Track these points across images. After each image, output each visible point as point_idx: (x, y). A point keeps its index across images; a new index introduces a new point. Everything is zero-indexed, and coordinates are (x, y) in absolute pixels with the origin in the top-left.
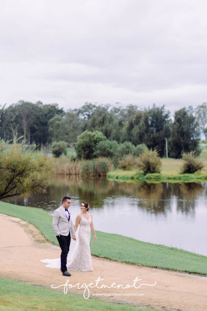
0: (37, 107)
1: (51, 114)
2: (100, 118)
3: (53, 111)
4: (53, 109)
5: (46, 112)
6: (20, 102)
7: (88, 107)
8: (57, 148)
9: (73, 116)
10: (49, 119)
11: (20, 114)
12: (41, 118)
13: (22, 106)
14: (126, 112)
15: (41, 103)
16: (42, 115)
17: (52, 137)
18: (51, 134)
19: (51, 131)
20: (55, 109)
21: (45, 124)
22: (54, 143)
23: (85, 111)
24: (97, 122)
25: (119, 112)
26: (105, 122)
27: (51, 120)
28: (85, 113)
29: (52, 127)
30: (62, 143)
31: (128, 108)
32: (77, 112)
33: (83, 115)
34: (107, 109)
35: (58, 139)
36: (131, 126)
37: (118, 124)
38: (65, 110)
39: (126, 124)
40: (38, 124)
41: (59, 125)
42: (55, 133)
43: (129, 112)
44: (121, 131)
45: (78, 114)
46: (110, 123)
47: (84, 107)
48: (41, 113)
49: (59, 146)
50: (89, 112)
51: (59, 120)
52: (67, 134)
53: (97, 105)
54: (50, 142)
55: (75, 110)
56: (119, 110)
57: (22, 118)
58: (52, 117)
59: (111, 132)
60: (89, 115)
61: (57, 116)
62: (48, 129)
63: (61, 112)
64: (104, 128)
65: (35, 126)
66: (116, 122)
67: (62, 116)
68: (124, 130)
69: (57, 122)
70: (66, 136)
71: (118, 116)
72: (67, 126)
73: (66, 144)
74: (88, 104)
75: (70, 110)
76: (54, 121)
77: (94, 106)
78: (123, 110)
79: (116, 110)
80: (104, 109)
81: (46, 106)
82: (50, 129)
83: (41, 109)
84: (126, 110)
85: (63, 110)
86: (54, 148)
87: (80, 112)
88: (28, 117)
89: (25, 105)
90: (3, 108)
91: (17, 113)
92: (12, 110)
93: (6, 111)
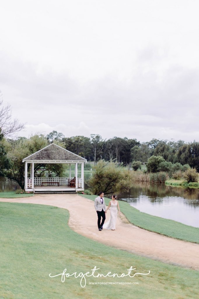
0: (125, 141)
1: (133, 145)
2: (161, 148)
3: (134, 143)
4: (134, 142)
5: (129, 144)
7: (155, 141)
8: (135, 165)
9: (145, 146)
10: (131, 148)
11: (114, 145)
12: (126, 147)
13: (115, 140)
14: (177, 145)
15: (127, 138)
16: (127, 145)
17: (133, 158)
18: (132, 156)
19: (132, 155)
20: (135, 142)
21: (129, 151)
22: (134, 162)
23: (152, 144)
24: (159, 150)
25: (173, 145)
26: (164, 150)
27: (132, 148)
28: (152, 145)
29: (133, 152)
30: (139, 162)
31: (179, 142)
34: (166, 142)
35: (136, 159)
37: (172, 152)
38: (141, 143)
39: (177, 152)
40: (124, 151)
41: (137, 152)
42: (135, 156)
44: (174, 156)
46: (167, 151)
47: (152, 141)
48: (126, 144)
49: (137, 164)
50: (155, 144)
51: (137, 148)
52: (142, 157)
53: (160, 140)
54: (132, 161)
55: (147, 143)
56: (173, 143)
57: (115, 147)
58: (133, 146)
59: (168, 156)
60: (155, 146)
61: (136, 146)
62: (130, 153)
63: (138, 143)
64: (164, 154)
65: (123, 152)
66: (171, 150)
67: (139, 146)
68: (176, 155)
69: (136, 150)
70: (141, 158)
71: (172, 147)
72: (142, 152)
73: (141, 162)
75: (144, 143)
76: (134, 149)
77: (158, 141)
78: (175, 143)
79: (171, 143)
80: (164, 142)
81: (130, 140)
82: (132, 154)
84: (177, 143)
86: (133, 165)
87: (149, 144)
88: (119, 146)
89: (117, 139)
90: (105, 141)
91: (113, 144)
92: (110, 142)
93: (106, 143)
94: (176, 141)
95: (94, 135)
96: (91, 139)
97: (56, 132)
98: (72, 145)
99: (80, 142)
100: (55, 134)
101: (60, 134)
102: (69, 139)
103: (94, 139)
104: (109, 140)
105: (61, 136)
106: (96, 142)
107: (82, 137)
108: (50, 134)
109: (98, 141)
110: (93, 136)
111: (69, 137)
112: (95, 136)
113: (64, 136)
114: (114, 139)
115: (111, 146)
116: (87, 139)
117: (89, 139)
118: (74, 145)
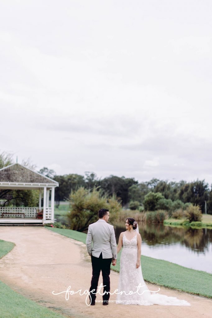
0: (122, 179)
1: (130, 184)
2: (162, 187)
3: (132, 182)
5: (127, 183)
6: (111, 175)
7: (154, 181)
8: (133, 206)
9: (143, 186)
12: (124, 186)
13: (112, 178)
14: (179, 185)
15: (124, 177)
18: (130, 197)
19: (130, 195)
21: (126, 190)
22: (132, 202)
24: (159, 189)
25: (175, 185)
26: (165, 190)
27: (130, 188)
28: (152, 184)
29: (131, 192)
30: (136, 203)
31: (180, 182)
32: (147, 183)
33: (151, 186)
34: (167, 182)
35: (134, 199)
36: (182, 193)
38: (140, 182)
39: (179, 192)
40: (121, 190)
41: (135, 191)
42: (133, 196)
43: (181, 184)
44: (175, 195)
45: (148, 185)
46: (168, 190)
47: (152, 181)
48: (124, 183)
49: (134, 204)
50: (155, 184)
51: (135, 188)
52: (140, 197)
53: (160, 180)
54: (129, 201)
55: (146, 182)
56: (174, 183)
57: (111, 186)
58: (131, 186)
59: (168, 196)
60: (155, 186)
61: (134, 185)
62: (128, 193)
63: (137, 182)
64: (164, 193)
65: (120, 192)
66: (172, 190)
67: (137, 186)
68: (177, 195)
69: (134, 189)
70: (139, 198)
71: (173, 186)
72: (140, 192)
73: (139, 204)
74: (155, 179)
75: (143, 182)
76: (132, 189)
77: (158, 180)
78: (177, 183)
79: (173, 183)
80: (164, 182)
81: (127, 179)
82: (130, 193)
83: (123, 181)
84: (179, 183)
85: (138, 181)
86: (131, 205)
87: (149, 183)
88: (115, 185)
89: (114, 178)
90: (100, 179)
91: (109, 183)
92: (106, 180)
93: (102, 181)
94: (178, 181)
95: (89, 172)
96: (86, 177)
97: (47, 169)
98: (64, 183)
99: (73, 180)
100: (46, 170)
101: (51, 170)
102: (61, 177)
103: (88, 177)
104: (105, 179)
105: (53, 174)
106: (90, 180)
107: (76, 175)
108: (41, 170)
109: (93, 179)
110: (87, 173)
111: (62, 175)
112: (89, 174)
113: (55, 173)
114: (110, 178)
115: (107, 184)
116: (81, 177)
117: (83, 177)
118: (67, 183)
